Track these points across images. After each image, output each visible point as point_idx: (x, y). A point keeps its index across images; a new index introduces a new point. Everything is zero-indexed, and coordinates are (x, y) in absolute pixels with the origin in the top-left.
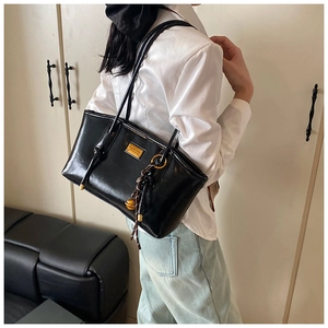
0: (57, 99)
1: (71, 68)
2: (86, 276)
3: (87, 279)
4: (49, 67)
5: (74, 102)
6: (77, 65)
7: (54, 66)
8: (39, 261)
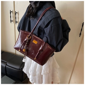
0: (12, 21)
1: (17, 13)
2: (19, 69)
3: (20, 70)
4: (10, 12)
5: (17, 22)
6: (18, 12)
7: (12, 12)
8: (6, 65)
